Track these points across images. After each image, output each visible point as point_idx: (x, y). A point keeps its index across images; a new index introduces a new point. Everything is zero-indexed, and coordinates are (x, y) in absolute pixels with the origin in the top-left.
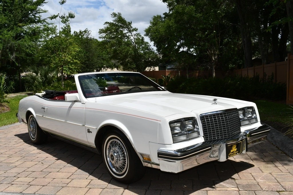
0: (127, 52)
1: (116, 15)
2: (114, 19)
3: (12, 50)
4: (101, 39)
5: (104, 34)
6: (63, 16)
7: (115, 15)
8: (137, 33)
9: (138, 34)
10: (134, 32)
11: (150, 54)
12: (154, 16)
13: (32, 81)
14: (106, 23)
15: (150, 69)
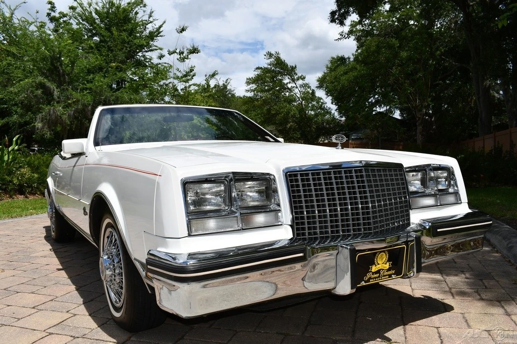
0: (288, 113)
1: (273, 55)
4: (249, 92)
5: (254, 85)
6: (182, 50)
7: (270, 55)
8: (304, 82)
9: (306, 86)
10: (300, 82)
12: (332, 58)
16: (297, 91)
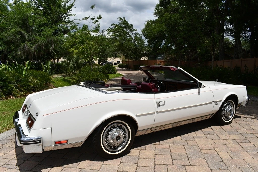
1: (122, 19)
2: (120, 22)
5: (112, 32)
6: (94, 17)
7: (120, 19)
8: (136, 32)
9: (137, 34)
10: (134, 32)
11: (146, 48)
12: (148, 21)
14: (113, 24)
15: (145, 59)
16: (133, 36)
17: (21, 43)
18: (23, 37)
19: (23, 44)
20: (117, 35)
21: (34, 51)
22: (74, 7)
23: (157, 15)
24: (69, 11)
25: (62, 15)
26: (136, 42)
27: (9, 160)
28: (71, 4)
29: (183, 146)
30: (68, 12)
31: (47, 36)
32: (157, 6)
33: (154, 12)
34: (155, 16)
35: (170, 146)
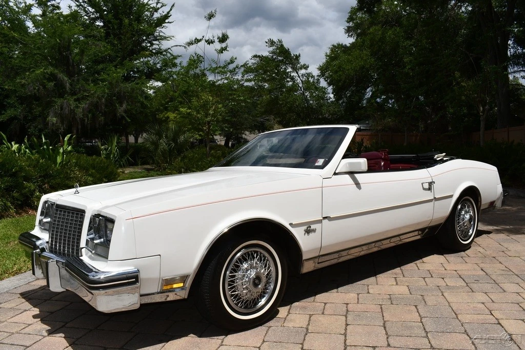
2: (271, 49)
3: (121, 98)
5: (251, 74)
6: (211, 38)
7: (272, 43)
8: (307, 71)
9: (309, 75)
10: (303, 71)
12: (332, 45)
13: (152, 148)
14: (255, 56)
16: (299, 81)
17: (55, 98)
18: (60, 85)
19: (59, 101)
20: (265, 80)
21: (83, 115)
22: (170, 20)
23: (352, 35)
24: (160, 29)
25: (144, 38)
26: (306, 94)
27: (9, 334)
28: (164, 14)
29: (414, 307)
30: (158, 31)
31: (110, 83)
32: (351, 12)
33: (346, 28)
34: (349, 36)
35: (381, 308)
